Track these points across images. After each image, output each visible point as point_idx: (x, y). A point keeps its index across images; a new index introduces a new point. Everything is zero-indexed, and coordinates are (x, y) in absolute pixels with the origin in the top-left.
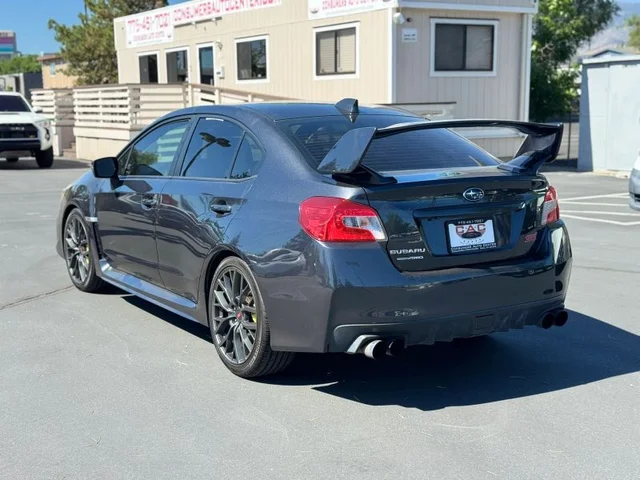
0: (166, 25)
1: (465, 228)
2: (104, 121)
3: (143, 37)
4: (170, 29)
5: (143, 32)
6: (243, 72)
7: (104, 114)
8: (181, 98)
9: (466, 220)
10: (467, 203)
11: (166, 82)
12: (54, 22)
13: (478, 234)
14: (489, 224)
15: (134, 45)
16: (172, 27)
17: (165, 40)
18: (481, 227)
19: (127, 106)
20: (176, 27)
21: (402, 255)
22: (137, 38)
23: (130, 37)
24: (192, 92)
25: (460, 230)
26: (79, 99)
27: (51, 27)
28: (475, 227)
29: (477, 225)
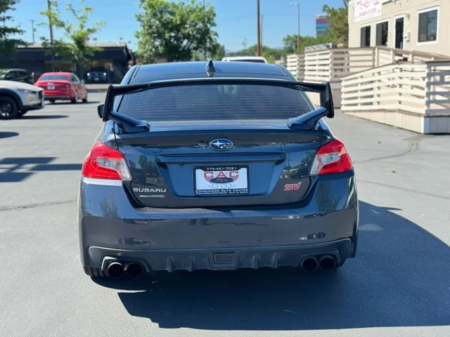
0: (377, 3)
1: (216, 174)
2: (319, 76)
3: (364, 13)
4: (379, 7)
5: (364, 9)
6: (422, 35)
7: (319, 70)
8: (371, 58)
9: (215, 167)
10: (212, 152)
11: (359, 46)
12: (327, 7)
13: (230, 180)
14: (243, 172)
15: (358, 20)
16: (381, 4)
17: (376, 14)
18: (234, 174)
19: (328, 65)
20: (384, 4)
21: (144, 193)
22: (361, 14)
23: (357, 14)
24: (378, 52)
25: (209, 175)
26: (308, 61)
27: (324, 10)
28: (227, 174)
29: (228, 172)
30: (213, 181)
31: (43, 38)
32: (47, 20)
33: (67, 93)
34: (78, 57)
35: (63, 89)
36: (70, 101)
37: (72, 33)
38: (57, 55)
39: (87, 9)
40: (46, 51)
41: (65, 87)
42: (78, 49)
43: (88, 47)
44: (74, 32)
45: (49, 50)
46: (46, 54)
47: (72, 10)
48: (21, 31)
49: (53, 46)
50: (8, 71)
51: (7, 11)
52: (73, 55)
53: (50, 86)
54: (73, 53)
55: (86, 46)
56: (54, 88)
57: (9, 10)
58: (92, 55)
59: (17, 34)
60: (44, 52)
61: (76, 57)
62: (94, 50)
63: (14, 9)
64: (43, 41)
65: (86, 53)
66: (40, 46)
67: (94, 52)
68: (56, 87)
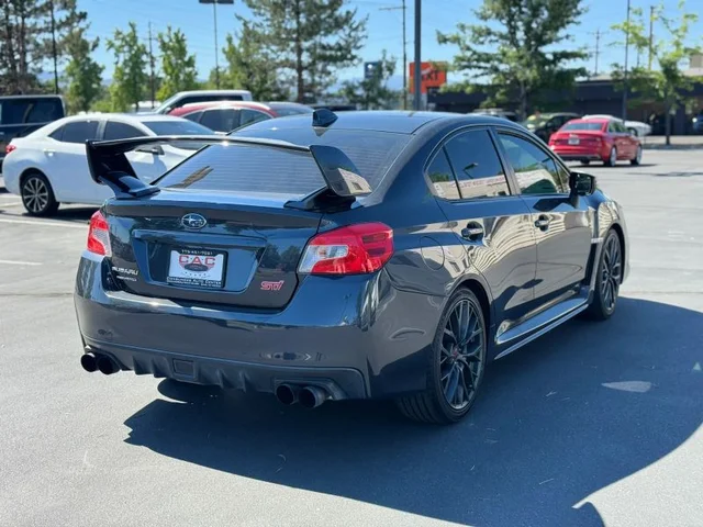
1: (191, 259)
9: (191, 250)
14: (220, 258)
18: (210, 261)
21: (119, 273)
25: (184, 259)
28: (202, 259)
29: (204, 258)
30: (188, 267)
31: (616, 65)
32: (622, 38)
33: (598, 149)
34: (666, 94)
35: (591, 144)
36: (601, 163)
37: (660, 55)
38: (633, 90)
39: (687, 16)
40: (616, 85)
41: (595, 140)
42: (665, 81)
43: (683, 77)
44: (664, 54)
45: (621, 83)
46: (616, 90)
47: (663, 19)
48: (586, 55)
49: (628, 77)
50: (551, 116)
51: (567, 26)
52: (657, 90)
53: (572, 139)
54: (657, 87)
55: (680, 75)
56: (577, 142)
57: (571, 25)
58: (691, 89)
59: (579, 60)
60: (611, 87)
61: (662, 94)
62: (693, 81)
63: (578, 23)
64: (615, 69)
65: (680, 87)
66: (608, 77)
67: (692, 84)
68: (581, 140)
